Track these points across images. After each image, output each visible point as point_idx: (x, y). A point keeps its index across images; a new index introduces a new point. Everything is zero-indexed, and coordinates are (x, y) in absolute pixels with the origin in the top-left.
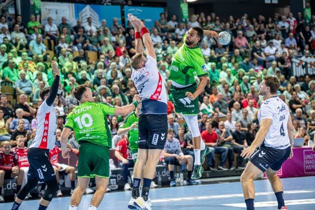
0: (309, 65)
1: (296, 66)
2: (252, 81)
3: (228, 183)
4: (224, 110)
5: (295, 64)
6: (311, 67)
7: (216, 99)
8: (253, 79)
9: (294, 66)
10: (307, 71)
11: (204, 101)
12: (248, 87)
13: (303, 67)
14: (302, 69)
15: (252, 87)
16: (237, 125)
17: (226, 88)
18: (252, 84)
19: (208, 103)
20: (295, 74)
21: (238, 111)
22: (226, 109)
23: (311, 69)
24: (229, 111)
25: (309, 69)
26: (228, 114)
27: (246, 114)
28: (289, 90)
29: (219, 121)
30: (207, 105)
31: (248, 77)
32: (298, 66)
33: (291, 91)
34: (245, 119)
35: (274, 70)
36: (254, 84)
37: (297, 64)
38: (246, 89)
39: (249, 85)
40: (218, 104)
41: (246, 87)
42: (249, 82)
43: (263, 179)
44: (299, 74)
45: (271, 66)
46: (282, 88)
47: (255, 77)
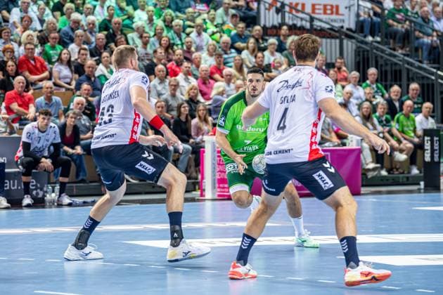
0: (287, 9)
1: (266, 9)
2: (188, 30)
3: (138, 205)
5: (265, 6)
6: (290, 12)
8: (190, 26)
9: (262, 7)
10: (283, 18)
11: (103, 60)
12: (181, 40)
13: (278, 11)
14: (275, 15)
16: (158, 104)
17: (145, 40)
18: (188, 35)
19: (111, 63)
20: (262, 23)
21: (162, 81)
23: (291, 15)
25: (287, 15)
27: (176, 86)
28: (251, 48)
30: (107, 67)
31: (181, 22)
32: (269, 10)
33: (254, 51)
34: (173, 96)
35: (226, 12)
36: (192, 35)
37: (267, 6)
38: (179, 42)
39: (183, 35)
41: (178, 39)
42: (183, 31)
43: (198, 200)
44: (269, 23)
45: (221, 6)
46: (240, 44)
47: (194, 22)
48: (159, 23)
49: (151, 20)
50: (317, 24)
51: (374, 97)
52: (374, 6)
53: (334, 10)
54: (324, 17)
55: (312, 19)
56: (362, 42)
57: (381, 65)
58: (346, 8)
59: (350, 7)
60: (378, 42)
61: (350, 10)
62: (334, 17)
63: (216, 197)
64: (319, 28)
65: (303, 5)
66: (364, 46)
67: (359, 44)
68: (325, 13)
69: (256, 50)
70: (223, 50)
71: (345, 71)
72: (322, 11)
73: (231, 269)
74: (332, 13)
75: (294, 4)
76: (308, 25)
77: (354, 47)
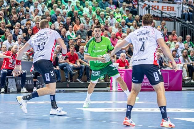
0: (151, 8)
1: (141, 8)
2: (107, 16)
3: (83, 92)
4: (84, 37)
5: (141, 6)
6: (152, 10)
7: (79, 28)
8: (108, 15)
9: (140, 7)
10: (149, 12)
11: (69, 29)
12: (103, 21)
13: (147, 9)
14: (145, 10)
15: (106, 21)
17: (87, 20)
18: (107, 19)
19: (73, 30)
20: (140, 14)
22: (86, 36)
23: (152, 11)
24: (88, 38)
25: (151, 10)
26: (87, 40)
28: (134, 25)
29: (80, 45)
30: (71, 32)
31: (104, 13)
32: (143, 8)
33: (135, 26)
35: (124, 9)
36: (108, 19)
37: (142, 6)
38: (103, 22)
39: (105, 19)
40: (80, 32)
41: (102, 20)
42: (105, 17)
43: (110, 91)
44: (143, 14)
45: (122, 6)
46: (129, 23)
47: (110, 13)
48: (94, 13)
49: (90, 12)
50: (164, 15)
51: (189, 48)
52: (190, 7)
53: (172, 9)
54: (167, 12)
55: (162, 13)
56: (184, 23)
57: (192, 34)
58: (177, 8)
59: (179, 8)
60: (191, 24)
61: (179, 9)
62: (172, 12)
63: (117, 90)
64: (165, 17)
65: (158, 7)
66: (185, 25)
67: (183, 24)
68: (168, 10)
69: (137, 26)
70: (122, 26)
71: (176, 36)
72: (166, 9)
73: (124, 120)
74: (171, 10)
75: (154, 6)
76: (160, 15)
77: (180, 25)
